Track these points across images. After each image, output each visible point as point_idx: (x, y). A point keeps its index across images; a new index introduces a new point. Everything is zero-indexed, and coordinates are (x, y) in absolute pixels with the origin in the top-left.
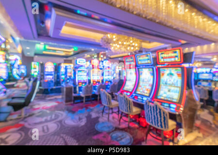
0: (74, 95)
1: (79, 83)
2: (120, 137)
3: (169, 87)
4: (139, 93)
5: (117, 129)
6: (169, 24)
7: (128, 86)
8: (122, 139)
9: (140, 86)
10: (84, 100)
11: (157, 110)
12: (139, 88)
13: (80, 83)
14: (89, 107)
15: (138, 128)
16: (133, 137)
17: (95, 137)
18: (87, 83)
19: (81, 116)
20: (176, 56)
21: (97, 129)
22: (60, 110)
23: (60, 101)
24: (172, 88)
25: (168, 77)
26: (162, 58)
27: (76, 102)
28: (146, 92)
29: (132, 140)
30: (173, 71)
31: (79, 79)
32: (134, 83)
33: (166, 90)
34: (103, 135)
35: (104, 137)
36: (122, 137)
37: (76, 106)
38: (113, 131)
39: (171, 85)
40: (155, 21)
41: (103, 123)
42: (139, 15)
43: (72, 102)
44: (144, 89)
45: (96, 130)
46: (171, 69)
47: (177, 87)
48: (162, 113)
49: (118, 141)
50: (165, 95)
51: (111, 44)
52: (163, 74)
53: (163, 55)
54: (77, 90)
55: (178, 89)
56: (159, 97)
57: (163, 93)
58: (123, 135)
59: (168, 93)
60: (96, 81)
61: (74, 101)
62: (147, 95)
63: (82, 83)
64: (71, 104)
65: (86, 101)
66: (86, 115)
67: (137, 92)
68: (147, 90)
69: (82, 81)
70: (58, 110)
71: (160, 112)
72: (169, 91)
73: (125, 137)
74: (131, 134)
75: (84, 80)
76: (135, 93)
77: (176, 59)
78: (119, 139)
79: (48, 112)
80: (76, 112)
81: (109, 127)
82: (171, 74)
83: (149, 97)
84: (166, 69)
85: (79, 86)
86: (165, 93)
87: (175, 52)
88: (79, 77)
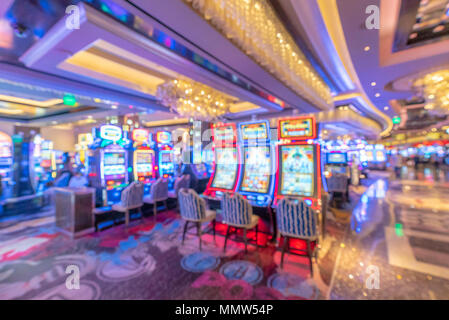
0: (96, 211)
1: (107, 181)
2: (238, 271)
3: (297, 176)
4: (248, 189)
5: (224, 260)
6: (283, 79)
7: (221, 179)
8: (244, 274)
9: (249, 178)
10: (127, 219)
11: (302, 209)
12: (246, 181)
13: (110, 183)
14: (139, 232)
15: (256, 250)
16: (259, 265)
17: (197, 284)
18: (127, 179)
19: (135, 253)
20: (306, 129)
21: (189, 270)
22: (67, 253)
23: (51, 231)
24: (301, 177)
25: (293, 160)
26: (286, 130)
27: (100, 226)
28: (260, 186)
29: (260, 269)
30: (301, 150)
31: (108, 173)
32: (234, 173)
33: (293, 181)
34: (208, 277)
35: (213, 279)
36: (242, 270)
37: (105, 235)
38: (220, 266)
39: (298, 172)
40: (268, 71)
41: (191, 256)
42: (252, 57)
43: (92, 229)
44: (256, 182)
45: (189, 273)
46: (298, 147)
47: (308, 174)
48: (310, 213)
49: (240, 278)
50: (291, 188)
51: (181, 100)
52: (286, 156)
53: (288, 126)
54: (105, 197)
55: (310, 177)
56: (284, 192)
57: (289, 185)
58: (241, 268)
59: (297, 184)
60: (145, 174)
61: (96, 226)
62: (264, 191)
63: (115, 181)
64: (91, 234)
65: (131, 220)
66: (146, 249)
67: (244, 189)
68: (262, 183)
69: (115, 177)
70: (61, 254)
71: (307, 212)
72: (297, 181)
73: (247, 269)
74: (253, 261)
75: (119, 175)
76: (240, 190)
77: (307, 132)
78: (239, 275)
79: (33, 263)
80: (117, 249)
81: (209, 260)
82: (298, 156)
83: (268, 193)
84: (290, 147)
85: (108, 188)
86: (292, 185)
87: (306, 122)
88: (107, 167)
